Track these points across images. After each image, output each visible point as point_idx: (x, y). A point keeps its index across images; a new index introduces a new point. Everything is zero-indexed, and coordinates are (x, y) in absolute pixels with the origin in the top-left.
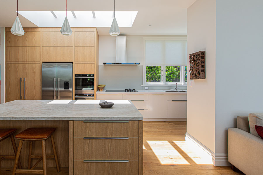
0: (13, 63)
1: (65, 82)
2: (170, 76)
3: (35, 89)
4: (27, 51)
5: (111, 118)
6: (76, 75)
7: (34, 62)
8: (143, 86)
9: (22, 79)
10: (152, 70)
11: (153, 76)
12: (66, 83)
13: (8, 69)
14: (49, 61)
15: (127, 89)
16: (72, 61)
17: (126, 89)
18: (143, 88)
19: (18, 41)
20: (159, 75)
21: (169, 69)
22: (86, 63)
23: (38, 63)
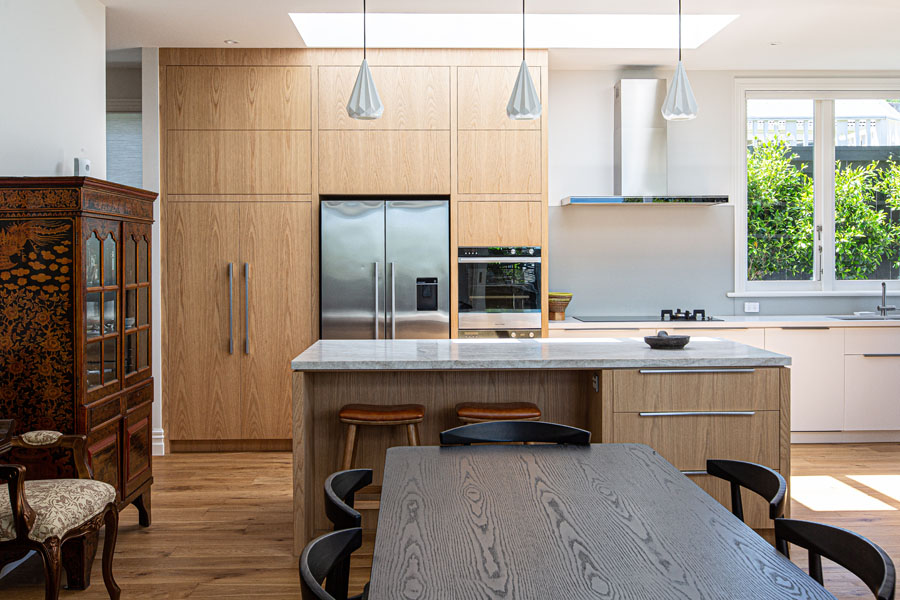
0: (193, 198)
1: (419, 280)
2: (857, 254)
3: (288, 308)
4: (257, 152)
5: (710, 361)
6: (462, 252)
7: (284, 198)
8: (734, 298)
9: (235, 270)
10: (770, 224)
11: (774, 250)
12: (424, 283)
13: (176, 225)
14: (349, 193)
15: (670, 312)
16: (447, 193)
17: (664, 312)
18: (737, 306)
19: (216, 105)
20: (804, 246)
21: (847, 218)
22: (508, 198)
23: (300, 198)
